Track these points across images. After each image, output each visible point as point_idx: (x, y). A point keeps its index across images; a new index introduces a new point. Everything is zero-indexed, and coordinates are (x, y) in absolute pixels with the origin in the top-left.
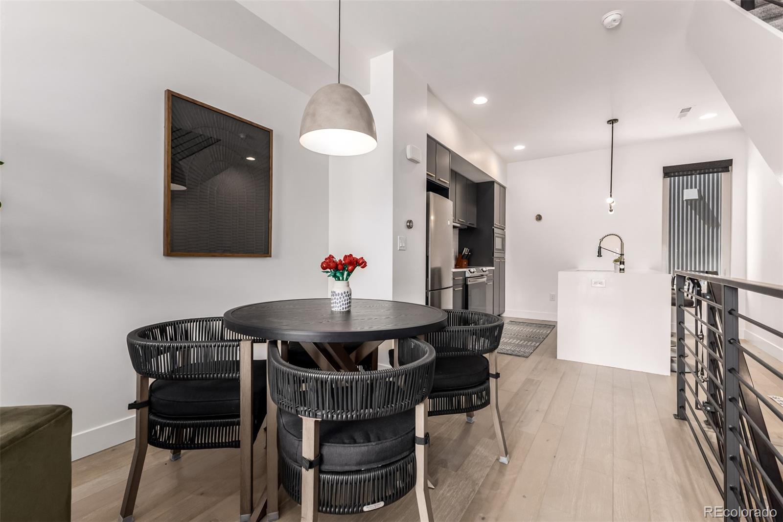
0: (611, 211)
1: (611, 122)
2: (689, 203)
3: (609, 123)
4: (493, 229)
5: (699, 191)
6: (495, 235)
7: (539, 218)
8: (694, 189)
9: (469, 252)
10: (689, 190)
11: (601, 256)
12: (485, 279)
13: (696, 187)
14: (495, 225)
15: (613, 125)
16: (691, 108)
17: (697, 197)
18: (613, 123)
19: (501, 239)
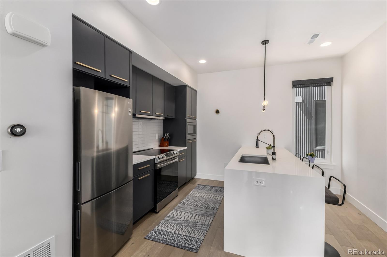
0: (264, 110)
1: (264, 42)
2: (297, 104)
3: (263, 43)
4: (186, 119)
5: (302, 98)
6: (187, 124)
7: (217, 112)
8: (300, 96)
9: (169, 136)
10: (298, 97)
11: (259, 147)
12: (177, 160)
13: (301, 96)
14: (187, 117)
15: (265, 45)
16: (319, 34)
17: (301, 101)
18: (265, 44)
19: (193, 126)
